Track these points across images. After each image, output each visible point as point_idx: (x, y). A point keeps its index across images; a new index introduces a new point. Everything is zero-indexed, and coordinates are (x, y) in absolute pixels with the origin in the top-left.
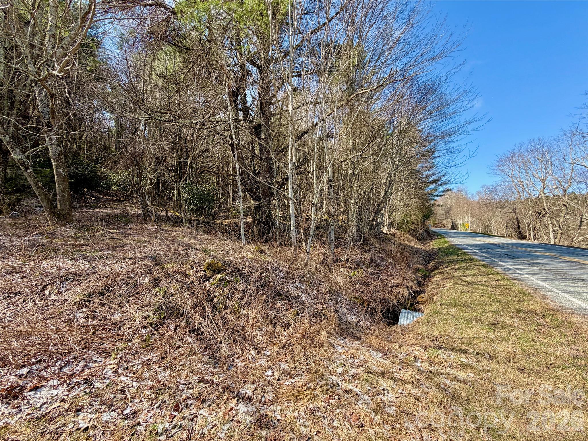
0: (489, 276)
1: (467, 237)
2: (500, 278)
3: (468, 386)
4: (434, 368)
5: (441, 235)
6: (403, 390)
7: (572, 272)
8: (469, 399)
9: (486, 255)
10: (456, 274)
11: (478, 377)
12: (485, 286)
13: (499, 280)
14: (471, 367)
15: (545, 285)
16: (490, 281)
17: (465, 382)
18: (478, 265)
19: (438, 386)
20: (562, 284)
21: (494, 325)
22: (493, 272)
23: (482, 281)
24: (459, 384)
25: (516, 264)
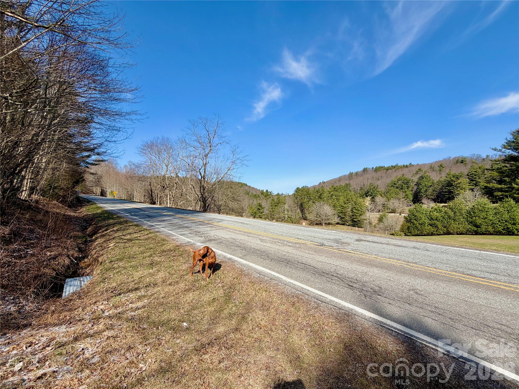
0: (141, 232)
1: (116, 203)
2: (148, 232)
3: (146, 308)
4: (120, 310)
5: (91, 201)
6: (100, 339)
7: (181, 223)
8: (149, 315)
9: (135, 217)
10: (116, 235)
11: (150, 300)
12: (140, 240)
13: (148, 234)
14: (144, 296)
15: (172, 233)
16: (142, 236)
17: (144, 307)
18: (132, 226)
19: (128, 320)
20: (179, 231)
21: (152, 265)
22: (143, 229)
23: (137, 237)
24: (140, 311)
25: (154, 222)
